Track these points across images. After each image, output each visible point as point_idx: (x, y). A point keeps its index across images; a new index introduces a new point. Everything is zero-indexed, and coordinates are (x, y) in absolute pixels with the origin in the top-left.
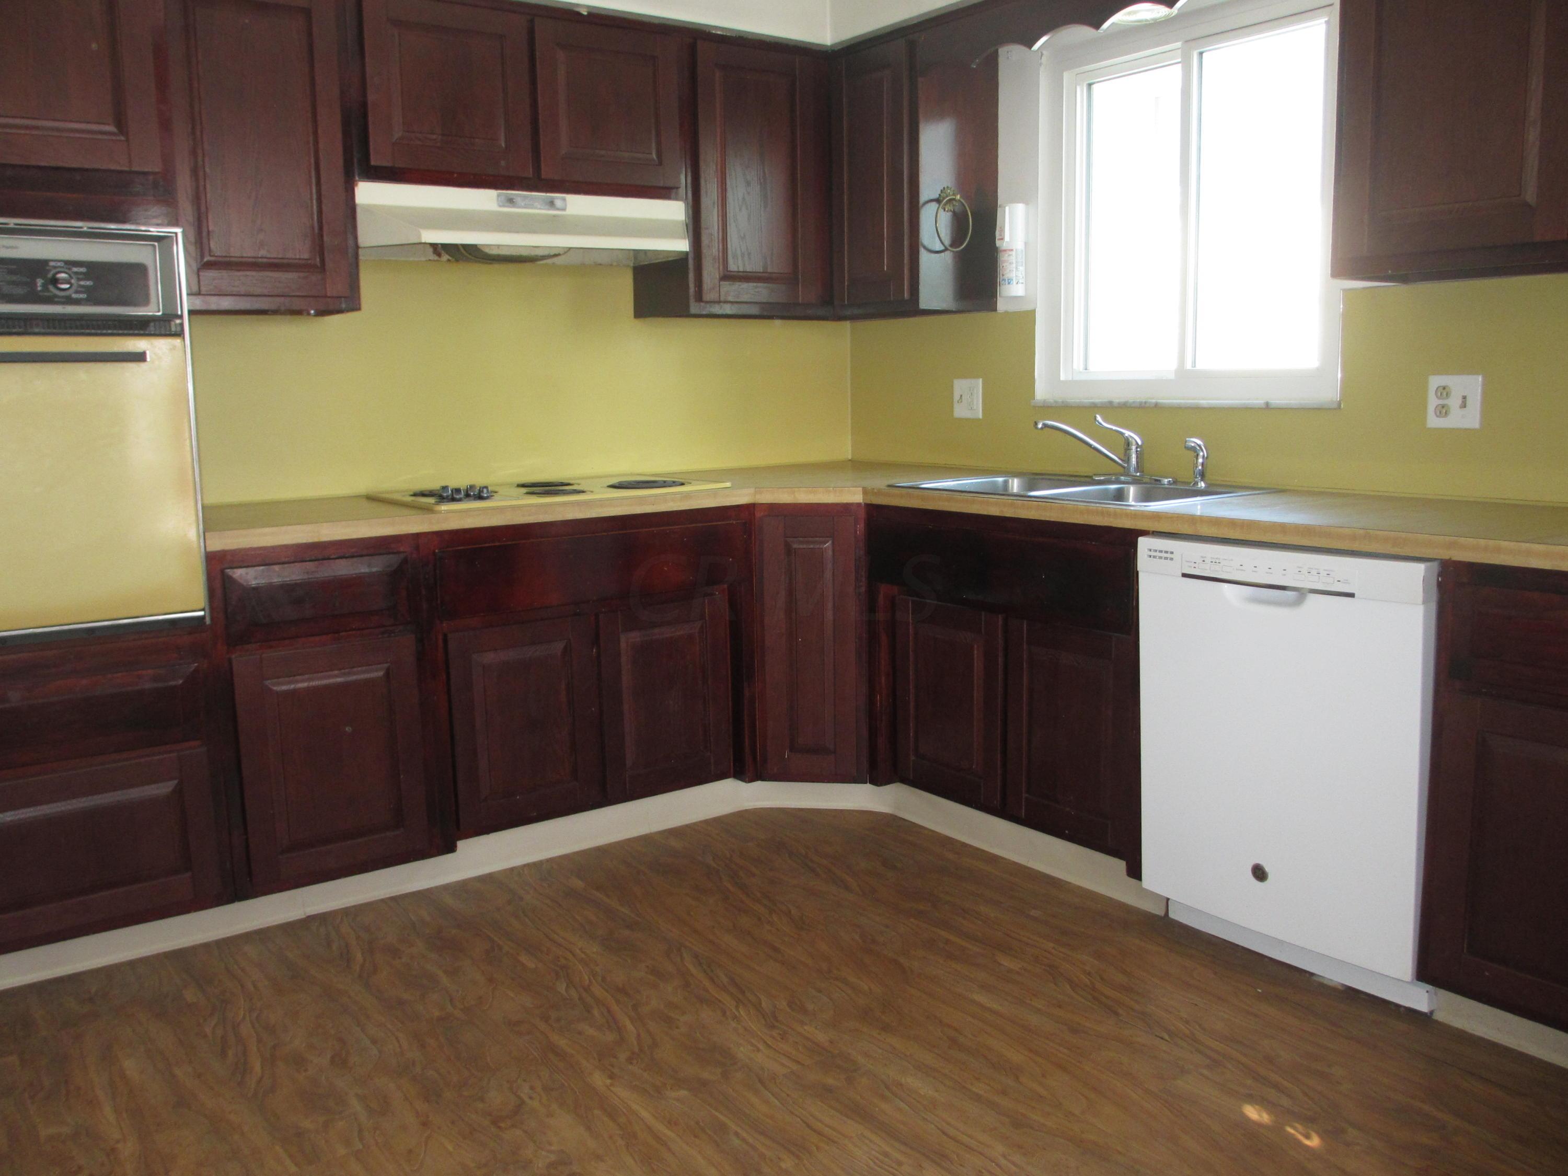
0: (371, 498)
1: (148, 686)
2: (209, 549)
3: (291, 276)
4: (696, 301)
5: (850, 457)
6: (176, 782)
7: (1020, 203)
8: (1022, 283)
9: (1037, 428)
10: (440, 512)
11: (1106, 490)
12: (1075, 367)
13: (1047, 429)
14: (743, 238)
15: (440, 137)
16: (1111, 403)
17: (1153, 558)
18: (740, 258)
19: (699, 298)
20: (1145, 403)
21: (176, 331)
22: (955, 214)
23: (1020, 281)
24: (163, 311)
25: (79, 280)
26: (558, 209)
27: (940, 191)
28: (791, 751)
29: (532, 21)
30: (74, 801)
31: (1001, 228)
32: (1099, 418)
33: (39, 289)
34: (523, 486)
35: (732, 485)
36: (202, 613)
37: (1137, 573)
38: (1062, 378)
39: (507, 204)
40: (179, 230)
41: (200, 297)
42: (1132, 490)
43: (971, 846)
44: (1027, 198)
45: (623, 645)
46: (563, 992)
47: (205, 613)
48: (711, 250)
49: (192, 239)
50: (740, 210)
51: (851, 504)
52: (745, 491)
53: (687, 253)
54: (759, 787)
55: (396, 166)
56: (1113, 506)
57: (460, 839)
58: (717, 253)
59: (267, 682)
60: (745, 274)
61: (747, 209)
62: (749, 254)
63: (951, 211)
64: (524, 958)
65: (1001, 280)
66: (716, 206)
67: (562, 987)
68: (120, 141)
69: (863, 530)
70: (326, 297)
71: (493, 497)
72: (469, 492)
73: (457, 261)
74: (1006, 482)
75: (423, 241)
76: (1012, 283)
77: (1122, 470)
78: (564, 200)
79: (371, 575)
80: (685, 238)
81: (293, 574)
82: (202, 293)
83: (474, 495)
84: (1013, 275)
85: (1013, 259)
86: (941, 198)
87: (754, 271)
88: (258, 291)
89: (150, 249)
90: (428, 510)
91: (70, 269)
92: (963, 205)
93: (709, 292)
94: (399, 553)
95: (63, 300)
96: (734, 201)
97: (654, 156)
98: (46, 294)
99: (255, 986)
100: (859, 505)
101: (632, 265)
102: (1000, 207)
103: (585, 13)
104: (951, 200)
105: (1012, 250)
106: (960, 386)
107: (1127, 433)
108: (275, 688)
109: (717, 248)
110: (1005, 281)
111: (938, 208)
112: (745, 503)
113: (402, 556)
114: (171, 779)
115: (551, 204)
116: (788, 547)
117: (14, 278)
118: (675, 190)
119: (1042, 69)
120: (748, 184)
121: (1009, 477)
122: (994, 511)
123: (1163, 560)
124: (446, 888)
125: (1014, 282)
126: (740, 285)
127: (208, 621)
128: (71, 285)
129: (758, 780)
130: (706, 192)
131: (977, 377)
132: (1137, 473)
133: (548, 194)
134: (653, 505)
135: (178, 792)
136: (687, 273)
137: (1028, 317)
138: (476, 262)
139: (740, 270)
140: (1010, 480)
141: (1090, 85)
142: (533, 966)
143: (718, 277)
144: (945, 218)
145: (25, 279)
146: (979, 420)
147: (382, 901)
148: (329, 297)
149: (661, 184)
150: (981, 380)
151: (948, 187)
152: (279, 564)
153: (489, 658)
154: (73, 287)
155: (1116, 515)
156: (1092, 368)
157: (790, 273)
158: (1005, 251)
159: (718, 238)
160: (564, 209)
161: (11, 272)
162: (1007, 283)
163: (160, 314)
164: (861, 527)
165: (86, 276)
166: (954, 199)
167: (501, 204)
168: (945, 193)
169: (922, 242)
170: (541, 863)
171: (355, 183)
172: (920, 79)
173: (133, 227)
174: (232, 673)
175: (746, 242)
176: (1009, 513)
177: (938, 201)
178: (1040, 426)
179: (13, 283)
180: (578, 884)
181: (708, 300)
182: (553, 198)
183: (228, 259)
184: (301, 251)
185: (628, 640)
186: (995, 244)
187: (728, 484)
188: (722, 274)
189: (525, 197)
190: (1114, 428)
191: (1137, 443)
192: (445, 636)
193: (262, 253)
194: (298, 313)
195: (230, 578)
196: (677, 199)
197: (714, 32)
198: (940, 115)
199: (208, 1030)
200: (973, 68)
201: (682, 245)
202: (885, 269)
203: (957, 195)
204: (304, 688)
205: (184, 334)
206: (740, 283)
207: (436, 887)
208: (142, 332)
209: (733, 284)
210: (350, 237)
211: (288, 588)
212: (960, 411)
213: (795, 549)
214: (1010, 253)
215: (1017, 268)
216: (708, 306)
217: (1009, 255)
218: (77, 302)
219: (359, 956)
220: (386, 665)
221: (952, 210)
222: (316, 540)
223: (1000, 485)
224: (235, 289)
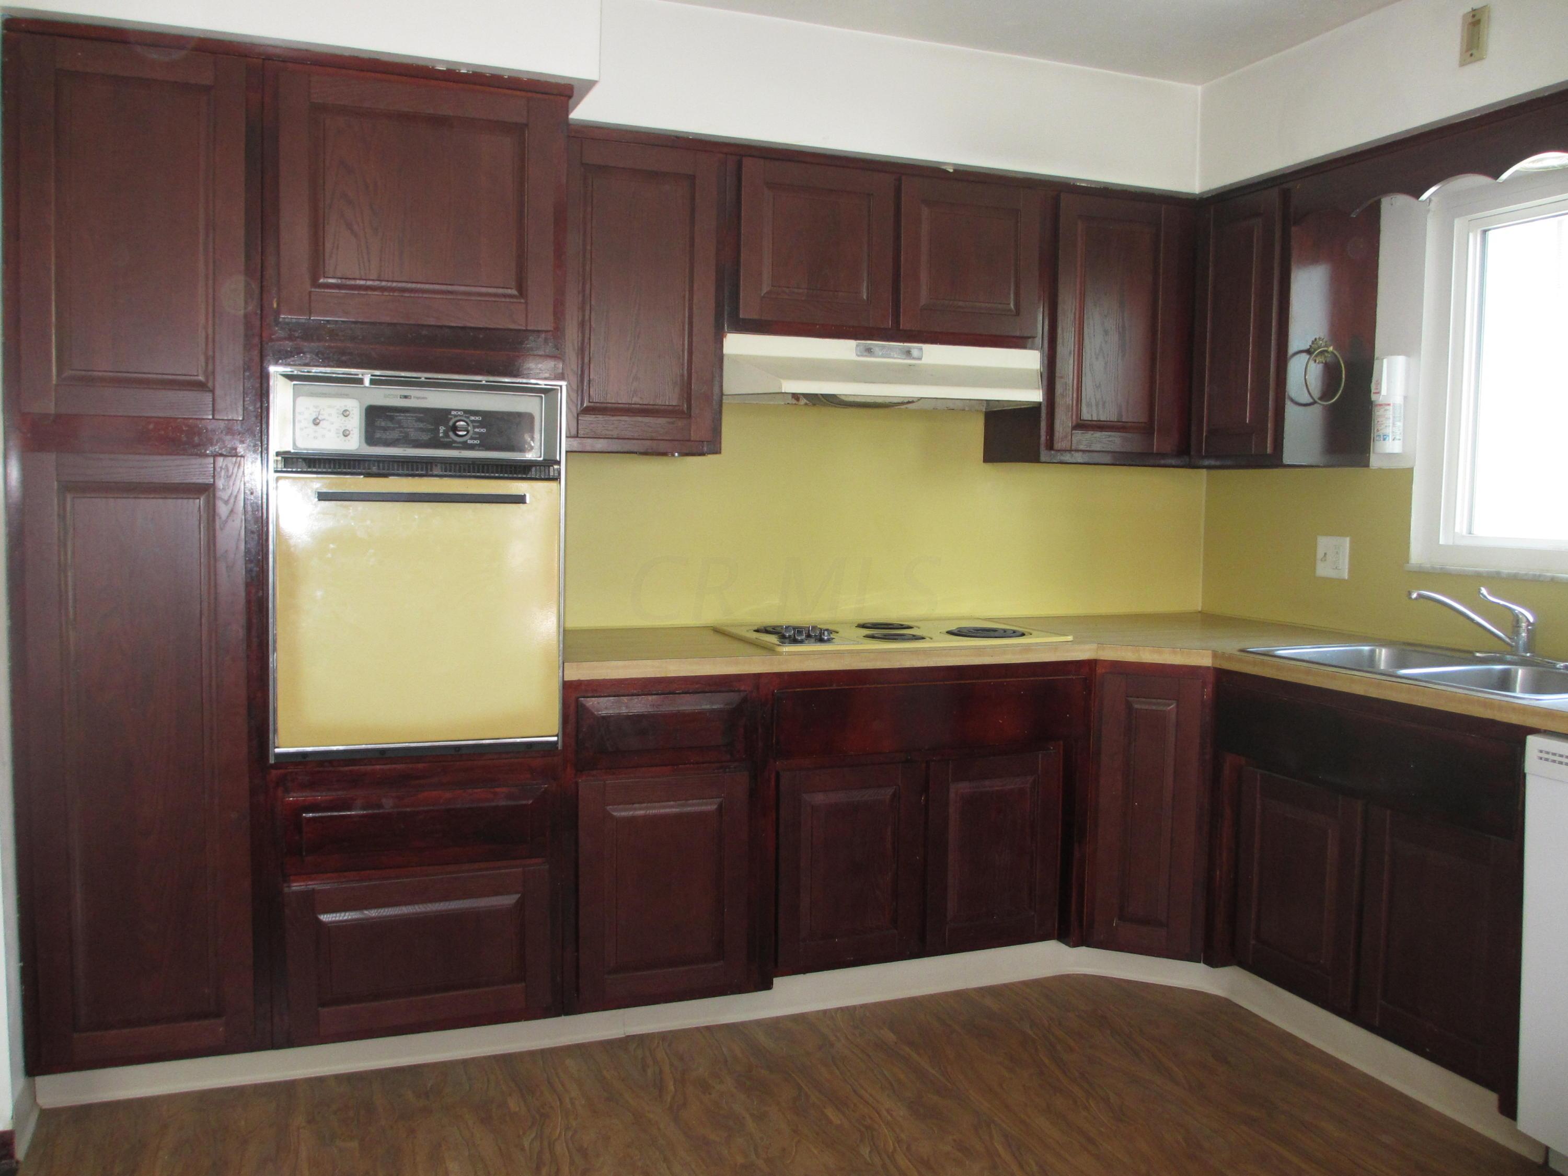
0: (717, 630)
1: (503, 803)
2: (566, 679)
3: (662, 421)
4: (1047, 449)
5: (1200, 609)
6: (518, 896)
7: (1399, 355)
8: (1400, 440)
9: (1410, 598)
10: (780, 654)
11: (1489, 670)
12: (1457, 530)
13: (1422, 600)
14: (1098, 387)
15: (806, 290)
16: (1498, 573)
17: (1545, 760)
18: (1094, 407)
19: (1050, 446)
20: (1540, 576)
21: (554, 476)
22: (1327, 367)
23: (1398, 437)
24: (544, 457)
25: (474, 427)
26: (914, 358)
27: (1311, 342)
28: (1120, 919)
29: (899, 180)
30: (430, 905)
31: (1377, 381)
32: (1484, 591)
33: (441, 435)
34: (863, 626)
35: (1073, 638)
36: (555, 739)
37: (1524, 776)
38: (1441, 542)
39: (865, 354)
40: (564, 384)
41: (577, 439)
42: (1521, 673)
43: (1313, 1047)
44: (1409, 348)
45: (952, 795)
46: (867, 1156)
47: (558, 738)
48: (1064, 399)
49: (575, 387)
50: (1097, 358)
51: (1200, 667)
52: (1087, 647)
53: (1040, 403)
54: (1083, 952)
55: (763, 318)
56: (1498, 696)
57: (776, 976)
58: (1071, 403)
59: (609, 808)
60: (1098, 422)
61: (1104, 358)
62: (1104, 403)
63: (1322, 363)
64: (830, 1112)
65: (1375, 437)
66: (1072, 355)
67: (865, 1151)
68: (520, 303)
69: (1211, 695)
70: (689, 440)
71: (834, 640)
72: (811, 633)
73: (814, 405)
74: (1372, 652)
75: (783, 391)
76: (1387, 439)
77: (1509, 649)
78: (921, 349)
79: (712, 711)
80: (1039, 389)
81: (638, 706)
82: (579, 436)
83: (815, 636)
84: (1389, 431)
85: (1390, 413)
86: (1313, 350)
87: (1108, 419)
88: (628, 434)
89: (538, 399)
90: (769, 649)
91: (468, 418)
92: (1336, 356)
93: (1060, 440)
94: (739, 691)
95: (460, 445)
96: (1091, 349)
97: (1012, 306)
98: (446, 440)
99: (573, 1104)
100: (1208, 668)
101: (984, 410)
102: (1376, 359)
103: (951, 171)
104: (1322, 353)
105: (1389, 405)
106: (1324, 543)
107: (1518, 609)
108: (615, 814)
109: (1071, 396)
110: (1380, 438)
111: (1309, 359)
112: (1086, 659)
113: (742, 694)
114: (516, 892)
115: (908, 353)
116: (1129, 707)
117: (421, 425)
118: (1030, 340)
119: (1430, 215)
120: (1106, 332)
121: (1377, 646)
122: (1359, 690)
123: (1556, 765)
124: (758, 1023)
125: (1391, 438)
126: (1092, 434)
127: (560, 746)
128: (468, 432)
129: (1082, 946)
130: (1063, 342)
131: (1342, 534)
132: (1527, 653)
133: (905, 344)
134: (992, 656)
135: (520, 904)
136: (1039, 422)
137: (1407, 475)
138: (832, 406)
139: (1094, 419)
140: (1377, 650)
141: (1485, 232)
142: (839, 1122)
143: (1070, 425)
144: (1315, 370)
145: (430, 427)
146: (1344, 580)
147: (698, 1029)
148: (693, 441)
149: (1018, 334)
150: (1348, 539)
151: (1320, 338)
152: (628, 695)
153: (819, 798)
154: (470, 433)
155: (1501, 707)
156: (1477, 531)
157: (1145, 423)
158: (1381, 405)
159: (1073, 386)
160: (920, 359)
161: (419, 420)
162: (1382, 439)
163: (541, 459)
164: (1208, 690)
165: (481, 424)
166: (1326, 351)
167: (859, 353)
168: (1317, 344)
169: (1289, 395)
170: (854, 1008)
171: (725, 334)
172: (1293, 229)
173: (524, 381)
174: (577, 795)
175: (1101, 391)
176: (1374, 693)
177: (1308, 352)
178: (1414, 596)
179: (422, 430)
180: (890, 1037)
181: (1059, 448)
182: (910, 348)
183: (605, 405)
184: (670, 397)
185: (959, 789)
186: (1370, 398)
187: (1070, 638)
188: (1074, 423)
189: (883, 347)
190: (1502, 602)
191: (1528, 620)
192: (778, 774)
193: (635, 400)
194: (664, 454)
195: (583, 706)
196: (1032, 348)
197: (1078, 184)
198: (1314, 260)
199: (526, 1144)
200: (1353, 217)
201: (1035, 396)
202: (1247, 422)
203: (1330, 346)
204: (640, 817)
205: (560, 479)
206: (1092, 432)
207: (750, 1022)
208: (524, 476)
209: (1086, 433)
210: (717, 383)
211: (636, 719)
212: (1323, 570)
213: (1137, 709)
214: (1387, 407)
215: (1394, 424)
216: (1059, 454)
217: (1386, 410)
218: (472, 447)
219: (671, 1088)
220: (718, 800)
221: (1324, 362)
222: (663, 675)
223: (1367, 654)
224: (610, 433)
